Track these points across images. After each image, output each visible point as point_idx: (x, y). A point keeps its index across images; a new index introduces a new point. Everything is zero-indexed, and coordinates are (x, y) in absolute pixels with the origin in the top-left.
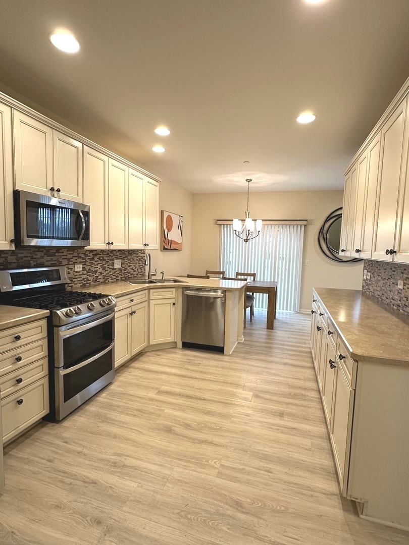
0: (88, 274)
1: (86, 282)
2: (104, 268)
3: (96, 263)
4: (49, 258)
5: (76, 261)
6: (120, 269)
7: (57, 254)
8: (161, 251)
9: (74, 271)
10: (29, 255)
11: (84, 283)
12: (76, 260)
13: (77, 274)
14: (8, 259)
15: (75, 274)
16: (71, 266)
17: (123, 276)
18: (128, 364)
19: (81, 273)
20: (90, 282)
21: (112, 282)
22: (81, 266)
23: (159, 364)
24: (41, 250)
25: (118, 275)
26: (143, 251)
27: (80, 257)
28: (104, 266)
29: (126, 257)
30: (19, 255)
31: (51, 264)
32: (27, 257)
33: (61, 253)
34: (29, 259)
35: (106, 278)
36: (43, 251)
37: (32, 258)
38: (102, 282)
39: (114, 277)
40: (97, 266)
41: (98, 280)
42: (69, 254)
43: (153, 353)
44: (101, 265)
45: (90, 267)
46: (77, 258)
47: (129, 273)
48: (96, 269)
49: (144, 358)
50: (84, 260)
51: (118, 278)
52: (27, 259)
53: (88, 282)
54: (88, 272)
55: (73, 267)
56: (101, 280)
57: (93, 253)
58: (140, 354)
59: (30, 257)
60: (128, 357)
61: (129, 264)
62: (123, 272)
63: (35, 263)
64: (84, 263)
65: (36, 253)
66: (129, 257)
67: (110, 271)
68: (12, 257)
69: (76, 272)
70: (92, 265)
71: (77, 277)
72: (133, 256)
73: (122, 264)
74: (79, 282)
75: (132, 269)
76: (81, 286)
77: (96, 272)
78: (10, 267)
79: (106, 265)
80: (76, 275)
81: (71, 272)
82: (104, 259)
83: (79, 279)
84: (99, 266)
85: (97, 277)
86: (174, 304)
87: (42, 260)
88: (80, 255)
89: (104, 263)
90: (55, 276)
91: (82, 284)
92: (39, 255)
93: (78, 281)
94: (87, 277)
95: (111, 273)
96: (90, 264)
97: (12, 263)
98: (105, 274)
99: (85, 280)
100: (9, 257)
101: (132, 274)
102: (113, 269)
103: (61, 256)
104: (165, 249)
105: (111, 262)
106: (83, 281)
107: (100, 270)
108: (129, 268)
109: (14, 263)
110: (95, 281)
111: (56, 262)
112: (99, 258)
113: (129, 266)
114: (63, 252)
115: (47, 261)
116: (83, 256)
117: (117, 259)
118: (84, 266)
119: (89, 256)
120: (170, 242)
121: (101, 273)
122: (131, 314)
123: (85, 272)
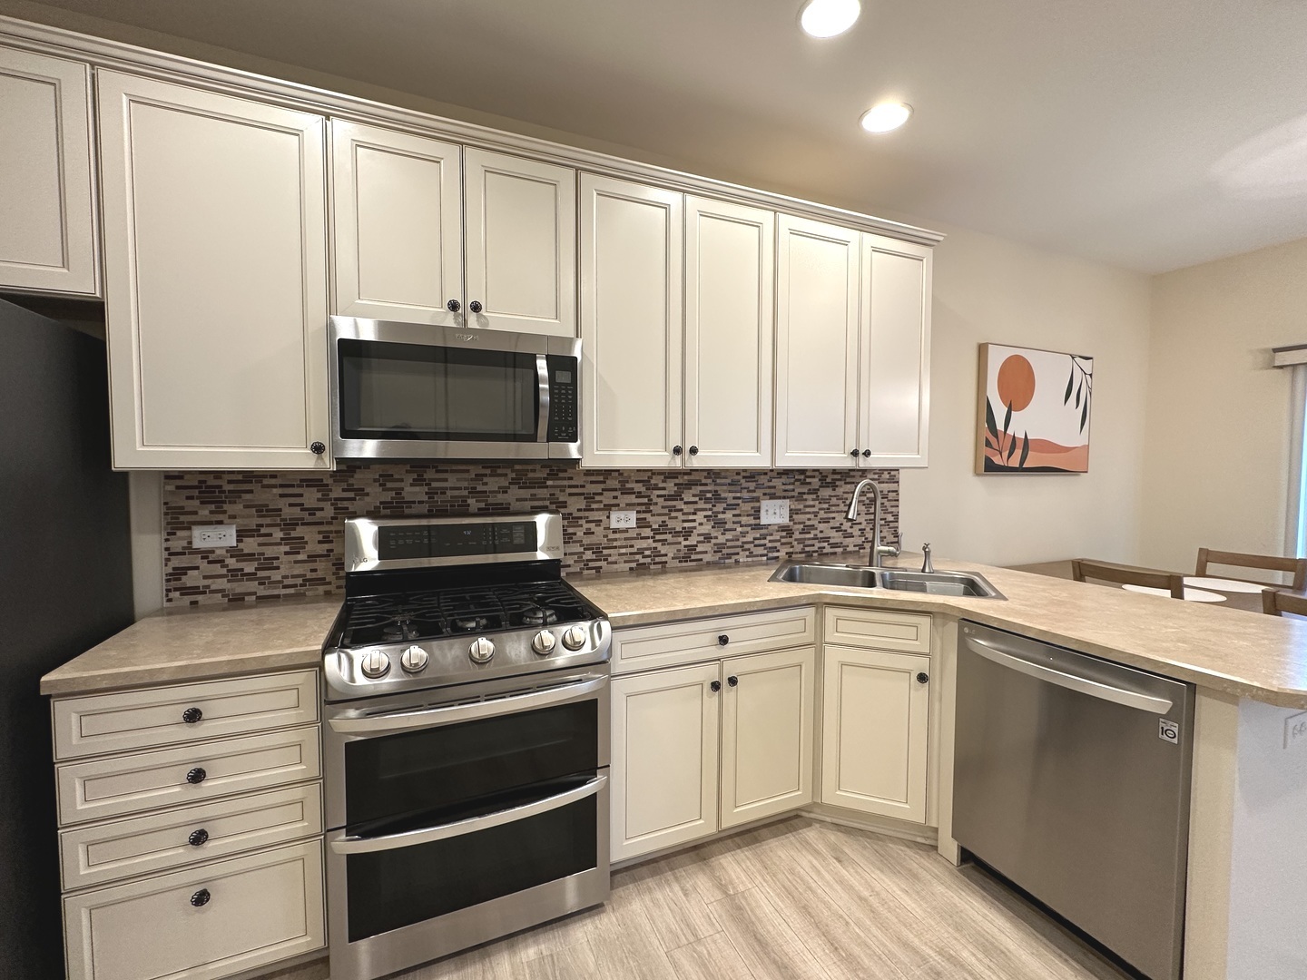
0: (658, 537)
1: (649, 560)
2: (720, 524)
3: (687, 508)
4: (526, 493)
5: (615, 502)
6: (783, 528)
7: (549, 483)
8: (977, 473)
9: (609, 528)
10: (466, 484)
11: (642, 561)
12: (615, 497)
13: (617, 536)
14: (404, 494)
15: (612, 536)
16: (595, 513)
17: (798, 548)
18: (714, 847)
19: (632, 534)
20: (664, 559)
21: (748, 565)
22: (633, 516)
23: (805, 910)
24: (499, 471)
25: (778, 544)
26: (886, 476)
27: (631, 491)
28: (720, 516)
29: (815, 491)
30: (434, 484)
31: (532, 507)
32: (460, 489)
33: (564, 479)
34: (465, 493)
35: (725, 551)
36: (506, 475)
37: (473, 492)
38: (708, 563)
39: (761, 551)
40: (691, 517)
41: (693, 557)
42: (592, 482)
43: (833, 837)
44: (710, 513)
45: (666, 518)
46: (617, 493)
47: (826, 539)
48: (686, 525)
49: (781, 850)
50: (646, 500)
51: (776, 554)
52: (456, 493)
53: (657, 559)
54: (656, 532)
55: (604, 518)
56: (707, 558)
57: (677, 481)
58: (787, 822)
59: (465, 488)
60: (701, 827)
61: (822, 514)
62: (797, 535)
63: (482, 505)
64: (644, 508)
65: (485, 480)
66: (825, 493)
67: (744, 534)
68: (417, 489)
69: (615, 531)
70: (673, 514)
71: (615, 544)
72: (839, 491)
73: (793, 512)
74: (625, 558)
75: (838, 529)
76: (631, 569)
77: (687, 533)
78: (407, 511)
79: (729, 515)
80: (616, 540)
81: (599, 531)
82: (717, 497)
83: (623, 551)
84: (700, 517)
85: (692, 548)
86: (922, 678)
87: (500, 498)
88: (628, 486)
89: (720, 507)
90: (519, 540)
91: (634, 565)
92: (493, 484)
93: (620, 555)
94: (654, 545)
95: (749, 538)
96: (666, 511)
97: (414, 502)
98: (721, 539)
99: (647, 553)
100: (408, 489)
101: (834, 545)
102: (757, 527)
103: (562, 488)
104: (991, 468)
105: (747, 507)
106: (637, 557)
107: (707, 528)
108: (822, 527)
109: (420, 502)
110: (686, 559)
111: (547, 503)
112: (701, 496)
113: (826, 521)
114: (571, 478)
115: (517, 500)
116: (639, 487)
117: (773, 497)
118: (642, 516)
119: (664, 489)
120: (1020, 445)
121: (708, 538)
122: (716, 686)
123: (647, 532)
